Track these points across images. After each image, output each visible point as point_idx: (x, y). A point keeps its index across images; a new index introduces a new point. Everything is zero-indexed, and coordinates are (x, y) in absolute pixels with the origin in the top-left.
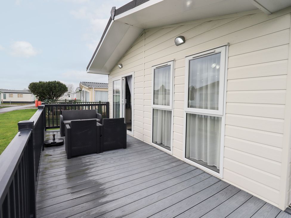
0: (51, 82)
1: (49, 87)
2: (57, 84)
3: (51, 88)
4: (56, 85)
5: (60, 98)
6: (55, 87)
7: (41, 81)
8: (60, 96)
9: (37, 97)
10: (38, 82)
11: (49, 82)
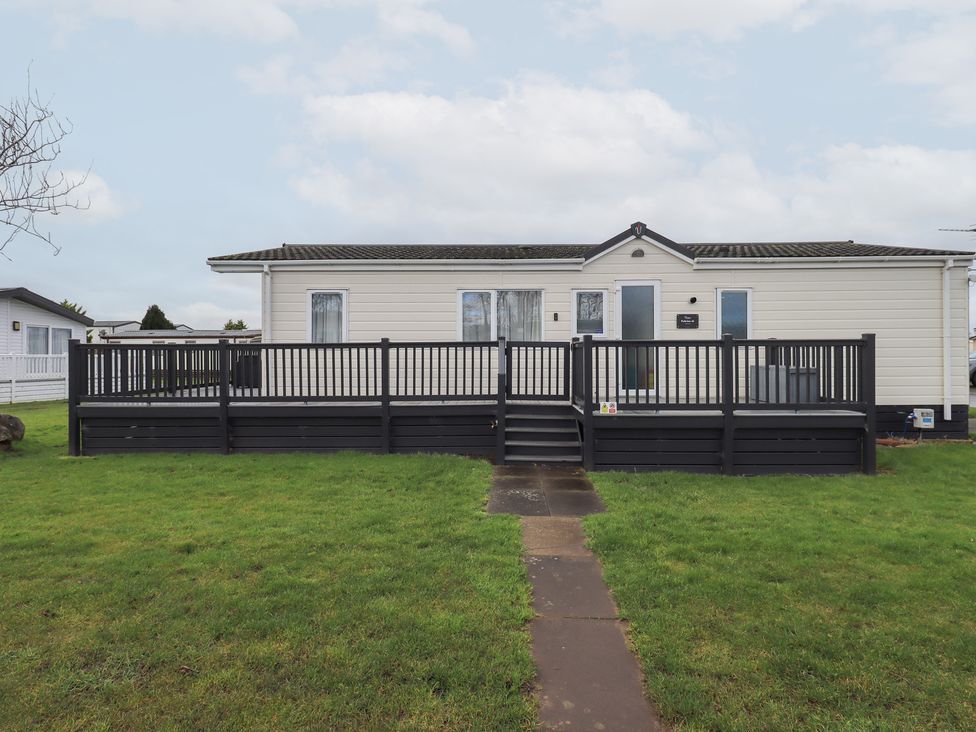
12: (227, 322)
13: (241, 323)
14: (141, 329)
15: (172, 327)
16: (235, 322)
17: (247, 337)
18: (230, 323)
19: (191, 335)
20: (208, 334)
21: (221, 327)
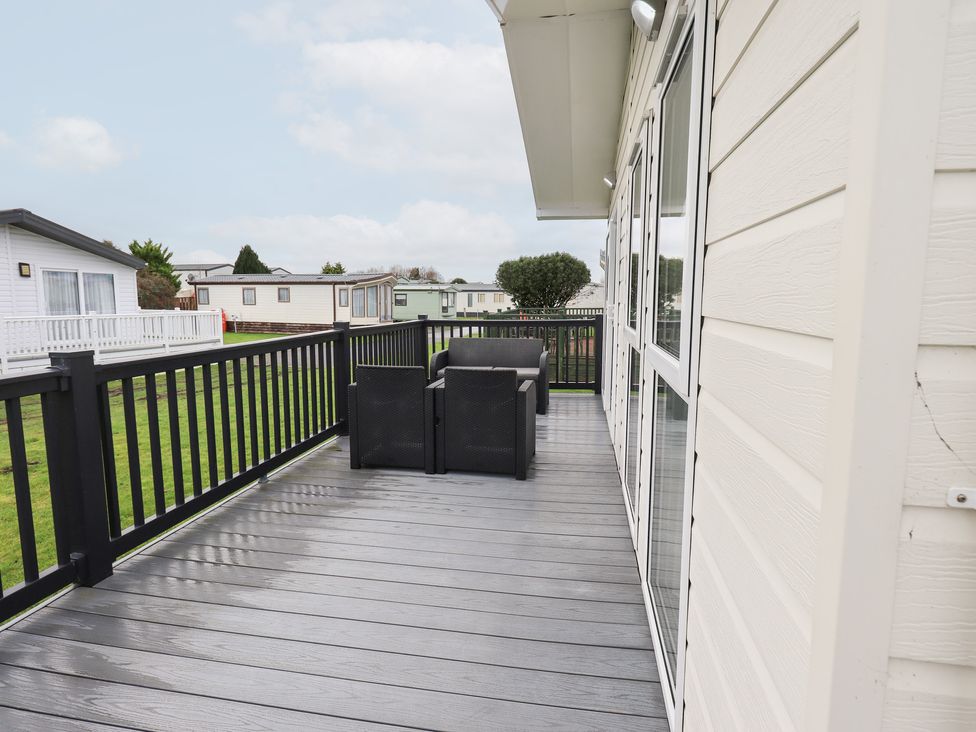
0: (547, 258)
1: (540, 270)
2: (561, 261)
3: (546, 274)
4: (559, 264)
5: (570, 304)
6: (555, 271)
7: (524, 256)
8: (568, 296)
9: (513, 300)
10: (517, 259)
11: (542, 258)
12: (324, 265)
13: (339, 266)
14: (234, 273)
15: (267, 271)
16: (333, 265)
17: (348, 283)
18: (328, 265)
19: (284, 280)
20: (302, 280)
21: (319, 271)
